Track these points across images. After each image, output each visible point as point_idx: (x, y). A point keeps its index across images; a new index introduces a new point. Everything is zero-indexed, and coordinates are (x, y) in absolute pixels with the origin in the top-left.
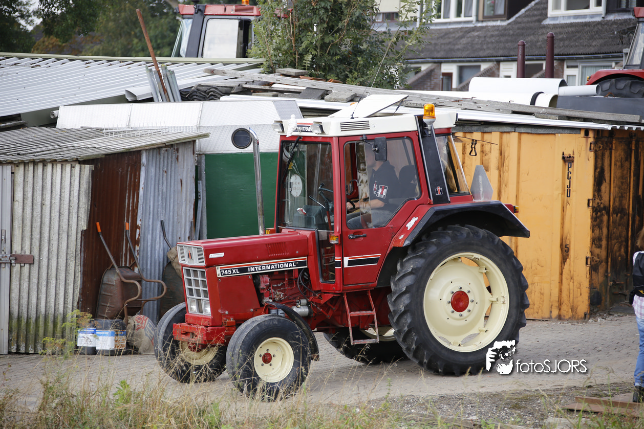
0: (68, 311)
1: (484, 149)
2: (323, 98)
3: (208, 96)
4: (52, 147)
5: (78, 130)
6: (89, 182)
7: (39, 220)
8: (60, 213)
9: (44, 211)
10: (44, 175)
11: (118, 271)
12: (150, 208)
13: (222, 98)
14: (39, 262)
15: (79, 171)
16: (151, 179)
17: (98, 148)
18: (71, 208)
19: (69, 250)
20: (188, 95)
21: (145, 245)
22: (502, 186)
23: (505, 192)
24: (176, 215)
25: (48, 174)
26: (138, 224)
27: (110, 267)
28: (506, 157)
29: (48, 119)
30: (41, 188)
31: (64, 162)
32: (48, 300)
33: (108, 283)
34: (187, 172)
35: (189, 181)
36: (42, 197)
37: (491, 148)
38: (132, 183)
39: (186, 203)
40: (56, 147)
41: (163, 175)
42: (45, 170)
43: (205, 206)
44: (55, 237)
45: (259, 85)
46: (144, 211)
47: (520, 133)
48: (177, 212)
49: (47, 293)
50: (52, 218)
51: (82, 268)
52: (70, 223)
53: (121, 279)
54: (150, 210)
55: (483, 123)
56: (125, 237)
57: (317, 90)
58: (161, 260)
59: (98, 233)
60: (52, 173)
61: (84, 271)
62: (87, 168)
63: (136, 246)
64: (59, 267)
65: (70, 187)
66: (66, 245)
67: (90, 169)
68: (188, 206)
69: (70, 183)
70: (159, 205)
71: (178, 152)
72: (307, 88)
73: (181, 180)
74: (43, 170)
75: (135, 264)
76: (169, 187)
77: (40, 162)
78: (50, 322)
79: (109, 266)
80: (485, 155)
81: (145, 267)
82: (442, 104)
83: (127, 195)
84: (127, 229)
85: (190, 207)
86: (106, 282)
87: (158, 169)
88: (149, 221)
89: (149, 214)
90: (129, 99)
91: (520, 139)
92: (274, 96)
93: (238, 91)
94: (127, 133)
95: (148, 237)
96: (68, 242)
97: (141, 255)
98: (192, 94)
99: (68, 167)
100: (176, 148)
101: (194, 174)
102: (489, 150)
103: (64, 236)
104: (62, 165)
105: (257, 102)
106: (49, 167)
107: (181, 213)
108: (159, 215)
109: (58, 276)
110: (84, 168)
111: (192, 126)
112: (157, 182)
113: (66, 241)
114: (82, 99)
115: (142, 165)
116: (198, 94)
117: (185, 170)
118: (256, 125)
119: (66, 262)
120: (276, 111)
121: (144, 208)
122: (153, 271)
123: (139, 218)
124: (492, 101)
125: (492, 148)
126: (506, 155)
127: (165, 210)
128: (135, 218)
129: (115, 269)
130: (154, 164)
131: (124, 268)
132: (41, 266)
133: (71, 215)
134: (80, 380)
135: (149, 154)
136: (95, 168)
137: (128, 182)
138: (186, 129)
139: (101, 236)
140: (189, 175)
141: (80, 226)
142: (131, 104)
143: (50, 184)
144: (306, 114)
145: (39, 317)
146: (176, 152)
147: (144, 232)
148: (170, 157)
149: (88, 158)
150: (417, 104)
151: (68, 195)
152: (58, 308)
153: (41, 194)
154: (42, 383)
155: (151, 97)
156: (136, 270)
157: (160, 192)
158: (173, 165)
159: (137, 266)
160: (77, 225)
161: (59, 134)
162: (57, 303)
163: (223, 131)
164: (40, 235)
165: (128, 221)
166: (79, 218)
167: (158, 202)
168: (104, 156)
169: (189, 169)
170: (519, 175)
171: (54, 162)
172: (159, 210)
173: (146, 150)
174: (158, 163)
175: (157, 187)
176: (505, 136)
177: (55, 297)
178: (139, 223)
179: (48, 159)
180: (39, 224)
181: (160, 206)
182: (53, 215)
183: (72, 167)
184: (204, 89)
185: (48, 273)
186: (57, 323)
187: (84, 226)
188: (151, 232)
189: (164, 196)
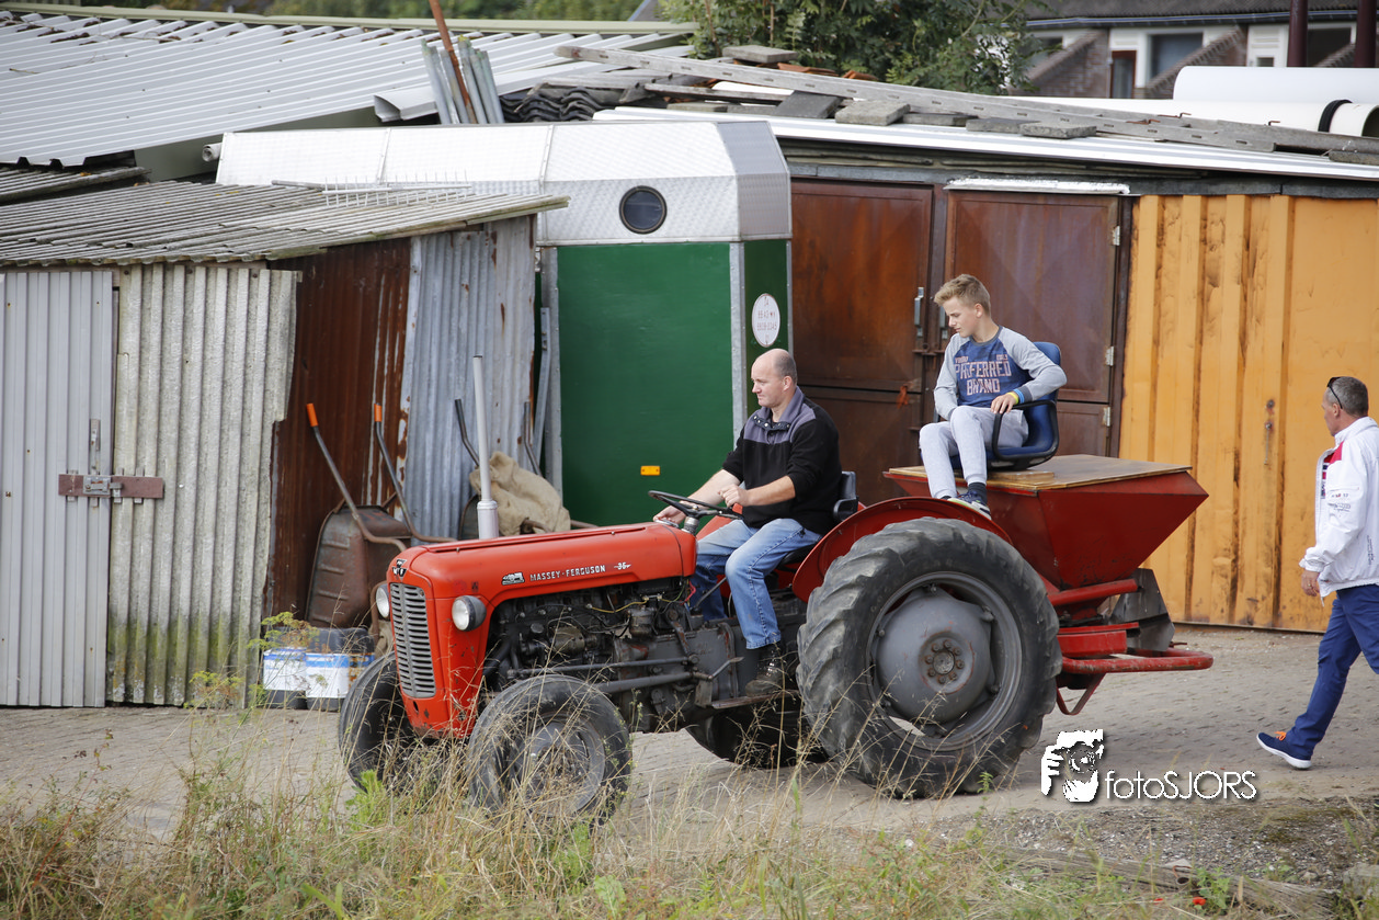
0: (243, 608)
1: (1208, 235)
2: (831, 115)
3: (565, 111)
4: (206, 229)
5: (266, 189)
6: (291, 311)
7: (176, 398)
8: (224, 382)
9: (186, 377)
10: (189, 294)
11: (356, 516)
12: (430, 370)
13: (597, 116)
14: (177, 495)
15: (267, 286)
16: (434, 303)
17: (312, 231)
18: (248, 371)
19: (245, 468)
20: (518, 109)
21: (420, 457)
22: (1248, 322)
23: (1256, 334)
24: (491, 387)
25: (196, 292)
26: (402, 408)
27: (338, 508)
28: (1259, 253)
29: (197, 164)
30: (180, 324)
31: (234, 263)
32: (197, 583)
33: (333, 543)
34: (516, 286)
35: (520, 310)
36: (183, 345)
37: (1224, 234)
38: (389, 314)
39: (514, 360)
40: (216, 228)
41: (460, 294)
42: (190, 283)
43: (557, 366)
44: (212, 437)
45: (685, 84)
46: (417, 378)
47: (1294, 198)
48: (494, 381)
49: (193, 567)
50: (207, 394)
51: (274, 508)
52: (248, 405)
53: (363, 536)
54: (430, 375)
55: (1205, 174)
56: (372, 439)
57: (819, 98)
58: (456, 492)
59: (310, 430)
60: (206, 290)
61: (278, 516)
62: (287, 280)
63: (399, 459)
64: (222, 507)
65: (247, 321)
66: (238, 455)
67: (292, 281)
68: (518, 366)
69: (248, 312)
70: (450, 364)
71: (495, 242)
72: (797, 92)
73: (502, 306)
74: (186, 282)
75: (395, 501)
76: (474, 323)
77: (179, 263)
78: (200, 632)
79: (334, 506)
80: (1211, 249)
81: (418, 507)
82: (1110, 130)
83: (378, 340)
84: (378, 419)
85: (523, 367)
86: (328, 542)
87: (448, 281)
88: (428, 402)
89: (429, 386)
90: (384, 116)
91: (1292, 211)
92: (718, 110)
93: (635, 98)
94: (377, 198)
95: (424, 439)
96: (241, 449)
97: (410, 480)
98: (527, 105)
99: (243, 275)
100: (490, 232)
101: (531, 292)
102: (1220, 239)
103: (234, 435)
104: (229, 271)
105: (679, 124)
106: (200, 274)
107: (503, 383)
108: (452, 387)
109: (219, 527)
110: (280, 278)
111: (528, 182)
112: (446, 311)
113: (238, 448)
114: (274, 116)
115: (412, 272)
116: (542, 106)
117: (512, 282)
118: (675, 180)
119: (239, 496)
120: (722, 147)
121: (417, 371)
122: (437, 516)
123: (405, 394)
124: (1229, 123)
125: (1227, 233)
126: (1260, 248)
127: (466, 375)
128: (396, 394)
129: (350, 512)
130: (440, 270)
131: (370, 511)
132: (181, 504)
133: (248, 387)
134: (269, 768)
135: (428, 247)
136: (305, 277)
137: (380, 312)
138: (515, 188)
139: (318, 436)
140: (520, 295)
141: (268, 413)
142: (388, 129)
143: (201, 315)
144: (793, 152)
145: (176, 621)
146: (491, 241)
147: (417, 427)
148: (476, 254)
149: (288, 255)
150: (1050, 129)
151: (243, 340)
152: (219, 603)
153: (180, 338)
154: (183, 777)
155: (434, 111)
156: (398, 514)
157: (455, 334)
158: (485, 270)
159: (399, 505)
160: (264, 411)
161: (222, 199)
162: (217, 590)
163: (601, 193)
164: (179, 433)
165: (379, 400)
166: (268, 395)
167: (449, 356)
168: (324, 251)
169: (521, 282)
170: (1290, 296)
171: (210, 264)
172: (452, 375)
173: (422, 237)
174: (449, 267)
175: (446, 322)
176: (1258, 205)
177: (213, 575)
178: (404, 405)
179: (196, 257)
180: (176, 406)
181: (453, 367)
182: (207, 386)
183: (253, 276)
184: (556, 93)
185: (196, 520)
186: (217, 635)
187: (278, 412)
188: (431, 426)
189: (463, 344)
